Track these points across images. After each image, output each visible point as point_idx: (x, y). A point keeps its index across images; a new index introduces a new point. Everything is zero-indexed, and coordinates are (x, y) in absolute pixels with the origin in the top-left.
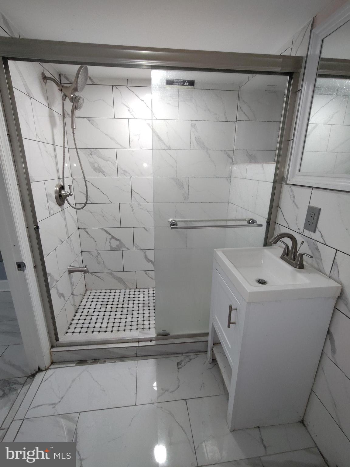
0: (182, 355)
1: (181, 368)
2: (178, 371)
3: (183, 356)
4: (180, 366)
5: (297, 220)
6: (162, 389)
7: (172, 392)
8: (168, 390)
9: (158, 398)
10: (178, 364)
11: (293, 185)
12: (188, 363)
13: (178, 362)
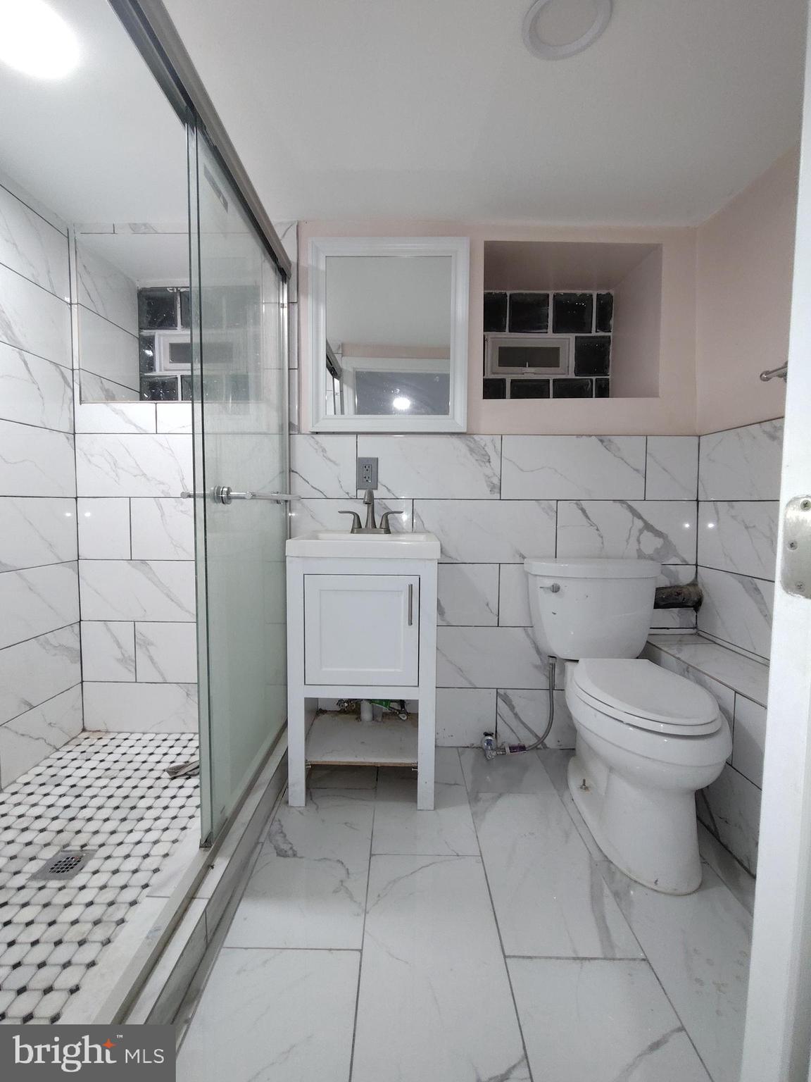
0: (259, 846)
1: (294, 851)
2: (301, 857)
3: (263, 844)
4: (290, 852)
5: (340, 482)
6: (335, 892)
7: (348, 873)
8: (342, 881)
9: (355, 902)
10: (281, 854)
11: (317, 433)
12: (287, 837)
13: (276, 854)
